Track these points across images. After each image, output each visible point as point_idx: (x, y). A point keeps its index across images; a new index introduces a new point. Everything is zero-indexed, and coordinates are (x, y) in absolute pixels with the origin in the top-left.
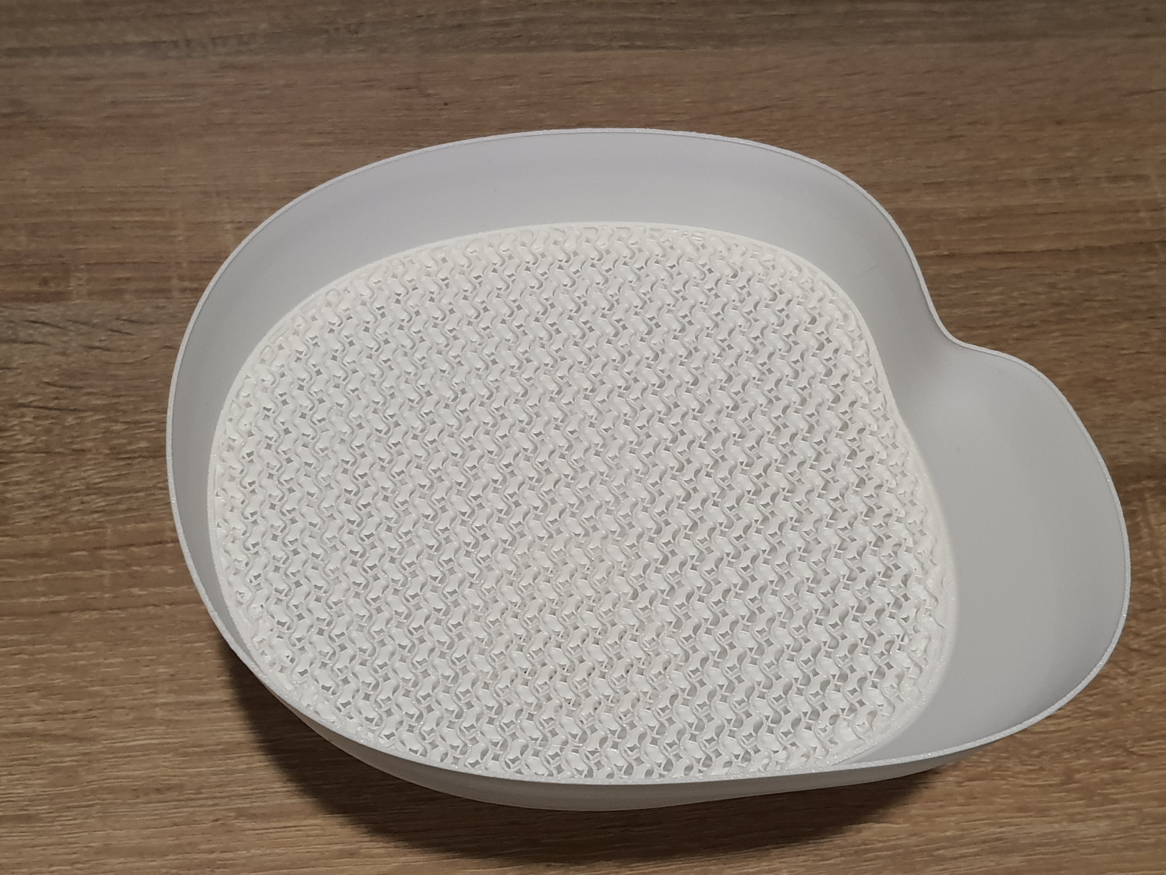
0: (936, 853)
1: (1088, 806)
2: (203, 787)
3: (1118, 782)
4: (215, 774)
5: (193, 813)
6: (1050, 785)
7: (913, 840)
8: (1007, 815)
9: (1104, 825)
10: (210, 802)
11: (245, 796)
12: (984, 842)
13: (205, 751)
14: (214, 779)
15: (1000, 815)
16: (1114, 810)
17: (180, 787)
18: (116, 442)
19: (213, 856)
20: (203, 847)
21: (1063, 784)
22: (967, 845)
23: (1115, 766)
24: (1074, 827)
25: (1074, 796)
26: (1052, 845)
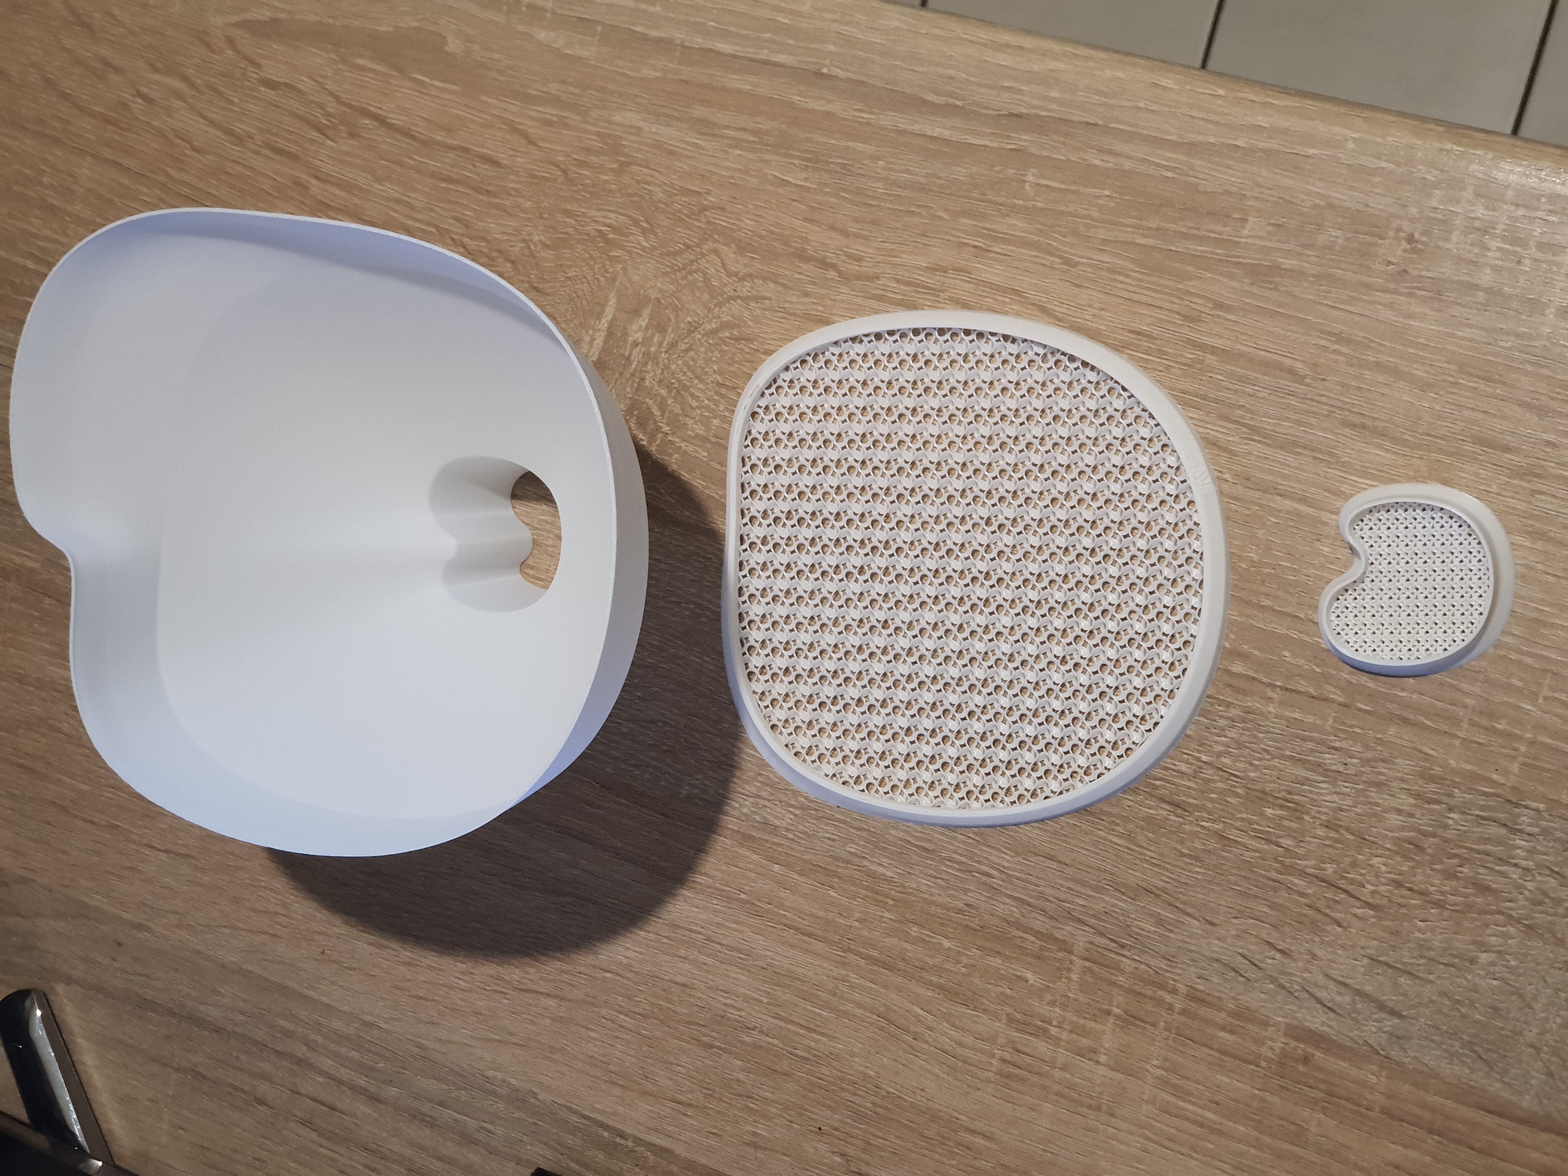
0: (756, 139)
1: (621, 138)
2: (1327, 416)
3: (588, 150)
4: (1311, 426)
5: (1342, 394)
6: (640, 165)
7: (767, 157)
8: (686, 153)
9: (617, 118)
10: (1324, 399)
11: (1291, 394)
12: (715, 136)
13: (1313, 451)
14: (1313, 421)
15: (691, 154)
16: (604, 128)
17: (1346, 424)
18: (1294, 825)
19: (1337, 347)
20: (1342, 358)
21: (630, 163)
22: (728, 138)
23: (582, 164)
24: (641, 124)
25: (626, 150)
26: (667, 116)
